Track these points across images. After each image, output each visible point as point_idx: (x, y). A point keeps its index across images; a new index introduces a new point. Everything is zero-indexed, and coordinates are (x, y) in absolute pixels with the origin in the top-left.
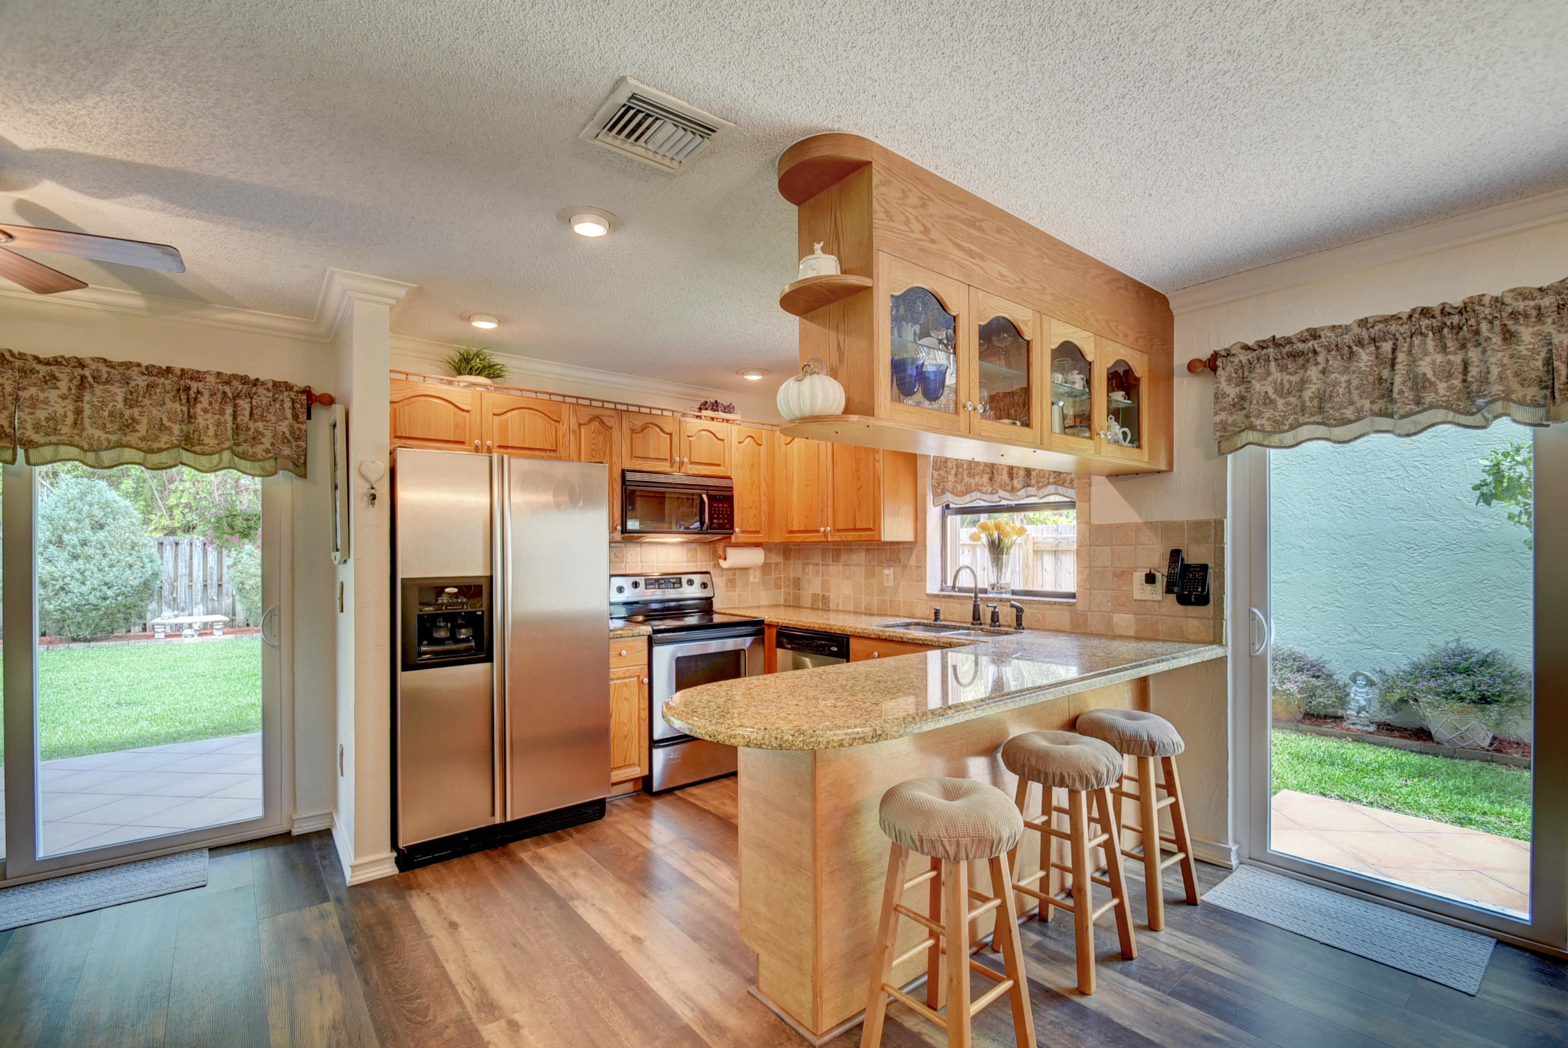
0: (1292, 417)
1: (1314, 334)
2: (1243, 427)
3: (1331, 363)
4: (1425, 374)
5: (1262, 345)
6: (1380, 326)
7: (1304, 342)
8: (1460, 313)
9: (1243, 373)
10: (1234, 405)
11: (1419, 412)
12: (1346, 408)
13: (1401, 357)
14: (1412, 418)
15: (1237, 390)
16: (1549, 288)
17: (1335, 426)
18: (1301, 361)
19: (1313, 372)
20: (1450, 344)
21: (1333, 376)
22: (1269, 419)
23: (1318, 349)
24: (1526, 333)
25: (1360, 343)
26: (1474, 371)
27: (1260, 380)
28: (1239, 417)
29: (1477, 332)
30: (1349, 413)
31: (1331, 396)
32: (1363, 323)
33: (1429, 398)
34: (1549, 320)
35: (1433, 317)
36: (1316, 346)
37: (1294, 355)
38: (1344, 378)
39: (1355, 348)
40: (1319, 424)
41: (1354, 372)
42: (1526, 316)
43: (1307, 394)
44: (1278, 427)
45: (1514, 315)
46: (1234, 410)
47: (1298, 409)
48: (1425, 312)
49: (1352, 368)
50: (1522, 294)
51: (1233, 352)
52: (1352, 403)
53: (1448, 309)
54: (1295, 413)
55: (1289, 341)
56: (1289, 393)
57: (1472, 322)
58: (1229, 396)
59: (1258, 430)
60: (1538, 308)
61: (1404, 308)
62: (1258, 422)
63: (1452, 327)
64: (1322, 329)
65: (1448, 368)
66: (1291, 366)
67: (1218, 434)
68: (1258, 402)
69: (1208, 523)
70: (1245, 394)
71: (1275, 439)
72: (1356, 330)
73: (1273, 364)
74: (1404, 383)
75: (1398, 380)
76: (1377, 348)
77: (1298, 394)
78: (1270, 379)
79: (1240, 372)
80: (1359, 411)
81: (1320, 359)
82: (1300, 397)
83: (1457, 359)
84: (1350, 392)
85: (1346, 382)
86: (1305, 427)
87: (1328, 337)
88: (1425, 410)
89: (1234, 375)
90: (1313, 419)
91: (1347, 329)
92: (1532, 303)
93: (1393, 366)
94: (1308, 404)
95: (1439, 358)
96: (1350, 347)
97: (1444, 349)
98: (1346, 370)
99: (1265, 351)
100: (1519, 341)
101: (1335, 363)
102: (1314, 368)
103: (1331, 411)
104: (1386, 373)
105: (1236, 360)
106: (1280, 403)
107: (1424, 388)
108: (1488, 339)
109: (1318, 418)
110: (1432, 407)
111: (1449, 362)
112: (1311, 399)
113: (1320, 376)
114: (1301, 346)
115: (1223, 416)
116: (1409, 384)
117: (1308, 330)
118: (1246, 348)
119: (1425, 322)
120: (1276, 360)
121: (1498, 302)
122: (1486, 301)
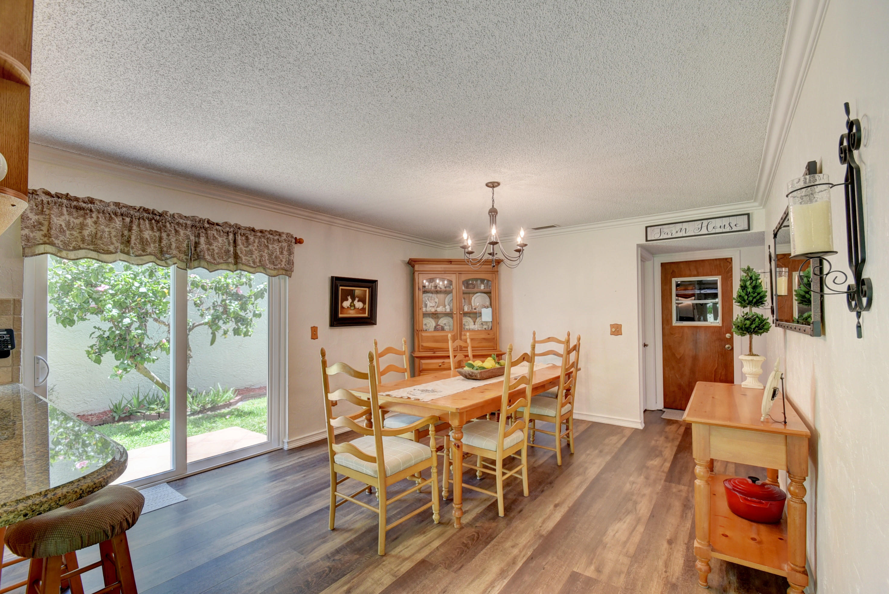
0: (74, 243)
1: (91, 201)
2: (41, 242)
3: (100, 219)
4: (147, 239)
5: (58, 196)
6: (124, 209)
7: (84, 202)
8: (159, 216)
9: (43, 208)
10: (34, 226)
11: (145, 255)
12: (109, 245)
13: (135, 227)
14: (142, 257)
15: (37, 217)
16: (188, 217)
17: (103, 253)
18: (82, 212)
19: (89, 221)
20: (155, 228)
21: (102, 227)
22: (61, 241)
23: (94, 210)
24: (182, 232)
25: (116, 214)
26: (164, 242)
27: (56, 216)
28: (38, 235)
29: (165, 226)
30: (111, 248)
31: (101, 237)
32: (117, 204)
33: (149, 250)
34: (189, 230)
35: (149, 213)
36: (93, 208)
37: (77, 208)
38: (107, 230)
39: (113, 216)
40: (91, 250)
41: (113, 228)
42: (182, 226)
43: (86, 233)
44: (66, 247)
45: (178, 224)
46: (34, 229)
47: (79, 239)
48: (146, 211)
49: (112, 226)
50: (180, 216)
51: (38, 193)
52: (112, 244)
53: (155, 212)
54: (76, 241)
55: (77, 199)
56: (73, 228)
57: (163, 221)
58: (31, 219)
59: (56, 246)
60: (186, 224)
61: (138, 205)
62: (56, 242)
63: (156, 221)
64: (96, 200)
65: (154, 238)
66: (75, 214)
67: (24, 243)
68: (56, 230)
69: (8, 301)
70: (43, 222)
71: (64, 253)
72: (112, 207)
73: (65, 209)
74: (136, 240)
75: (133, 238)
76: (123, 219)
77: (78, 231)
78: (63, 217)
79: (40, 206)
80: (116, 248)
81: (94, 215)
82: (81, 233)
83: (157, 234)
84: (111, 237)
85: (108, 232)
86: (84, 250)
87: (98, 205)
88: (147, 255)
89: (35, 207)
90: (88, 247)
91: (108, 205)
92: (184, 222)
93: (130, 230)
94: (87, 238)
95: (151, 232)
96: (109, 214)
97: (152, 229)
98: (107, 226)
99: (60, 200)
100: (179, 235)
101: (102, 220)
102: (89, 219)
103: (102, 245)
104: (126, 233)
105: (39, 199)
106: (68, 232)
107: (147, 244)
108: (170, 231)
109: (91, 247)
110: (150, 254)
111: (155, 236)
112: (88, 236)
113: (93, 224)
114: (84, 205)
115: (26, 231)
116: (138, 241)
117: (88, 197)
118: (48, 193)
119: (146, 215)
120: (67, 207)
121: (173, 216)
122: (169, 215)
